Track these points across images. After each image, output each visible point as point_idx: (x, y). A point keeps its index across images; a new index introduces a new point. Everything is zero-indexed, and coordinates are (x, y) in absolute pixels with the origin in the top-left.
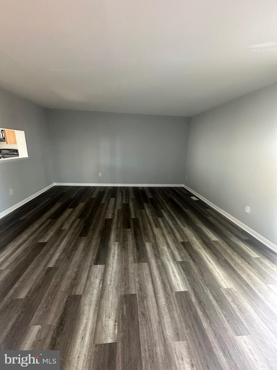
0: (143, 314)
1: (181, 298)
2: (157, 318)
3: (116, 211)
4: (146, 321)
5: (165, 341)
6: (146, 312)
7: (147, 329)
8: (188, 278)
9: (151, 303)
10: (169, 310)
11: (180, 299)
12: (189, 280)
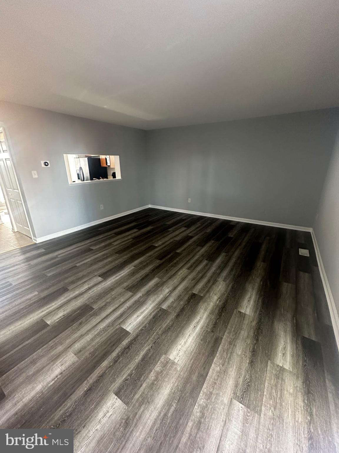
0: (81, 324)
1: (118, 333)
2: (85, 332)
3: (172, 240)
4: (77, 328)
5: (69, 347)
6: (84, 324)
7: (71, 332)
8: (147, 325)
9: (94, 320)
10: (99, 334)
11: (116, 334)
12: (145, 327)
